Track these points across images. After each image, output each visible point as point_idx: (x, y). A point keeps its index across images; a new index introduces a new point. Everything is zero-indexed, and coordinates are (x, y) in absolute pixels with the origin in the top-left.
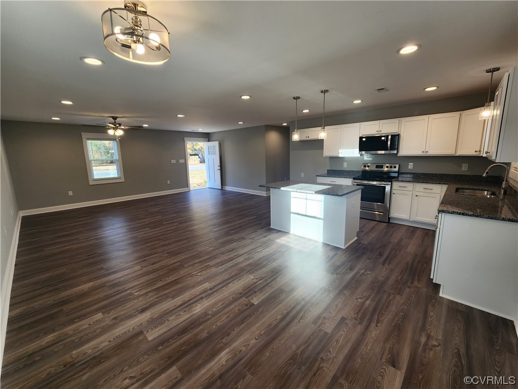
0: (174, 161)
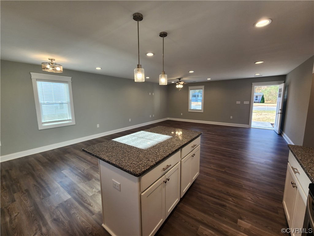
0: (238, 102)
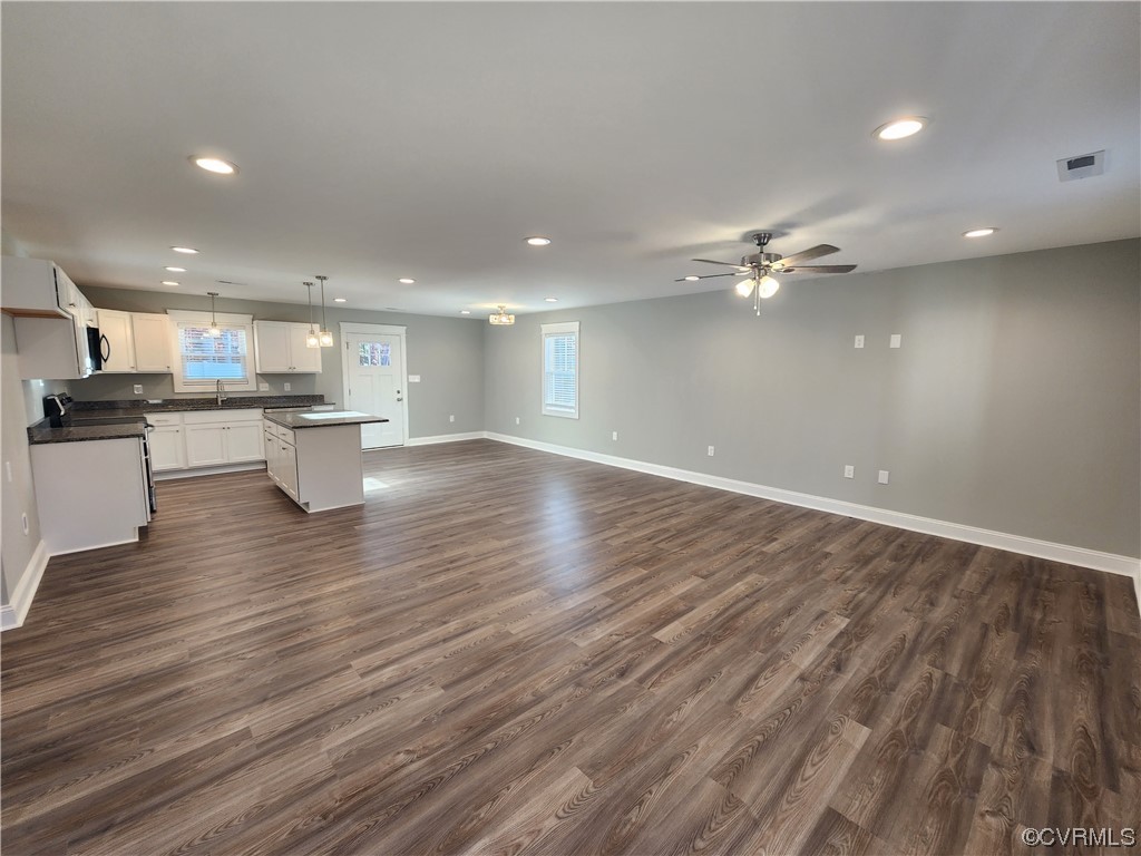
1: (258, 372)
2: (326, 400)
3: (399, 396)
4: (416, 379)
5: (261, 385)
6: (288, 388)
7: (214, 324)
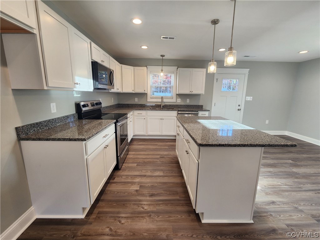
1: (177, 93)
2: (204, 107)
3: (239, 108)
4: (249, 98)
5: (178, 99)
6: (188, 102)
7: (162, 70)
